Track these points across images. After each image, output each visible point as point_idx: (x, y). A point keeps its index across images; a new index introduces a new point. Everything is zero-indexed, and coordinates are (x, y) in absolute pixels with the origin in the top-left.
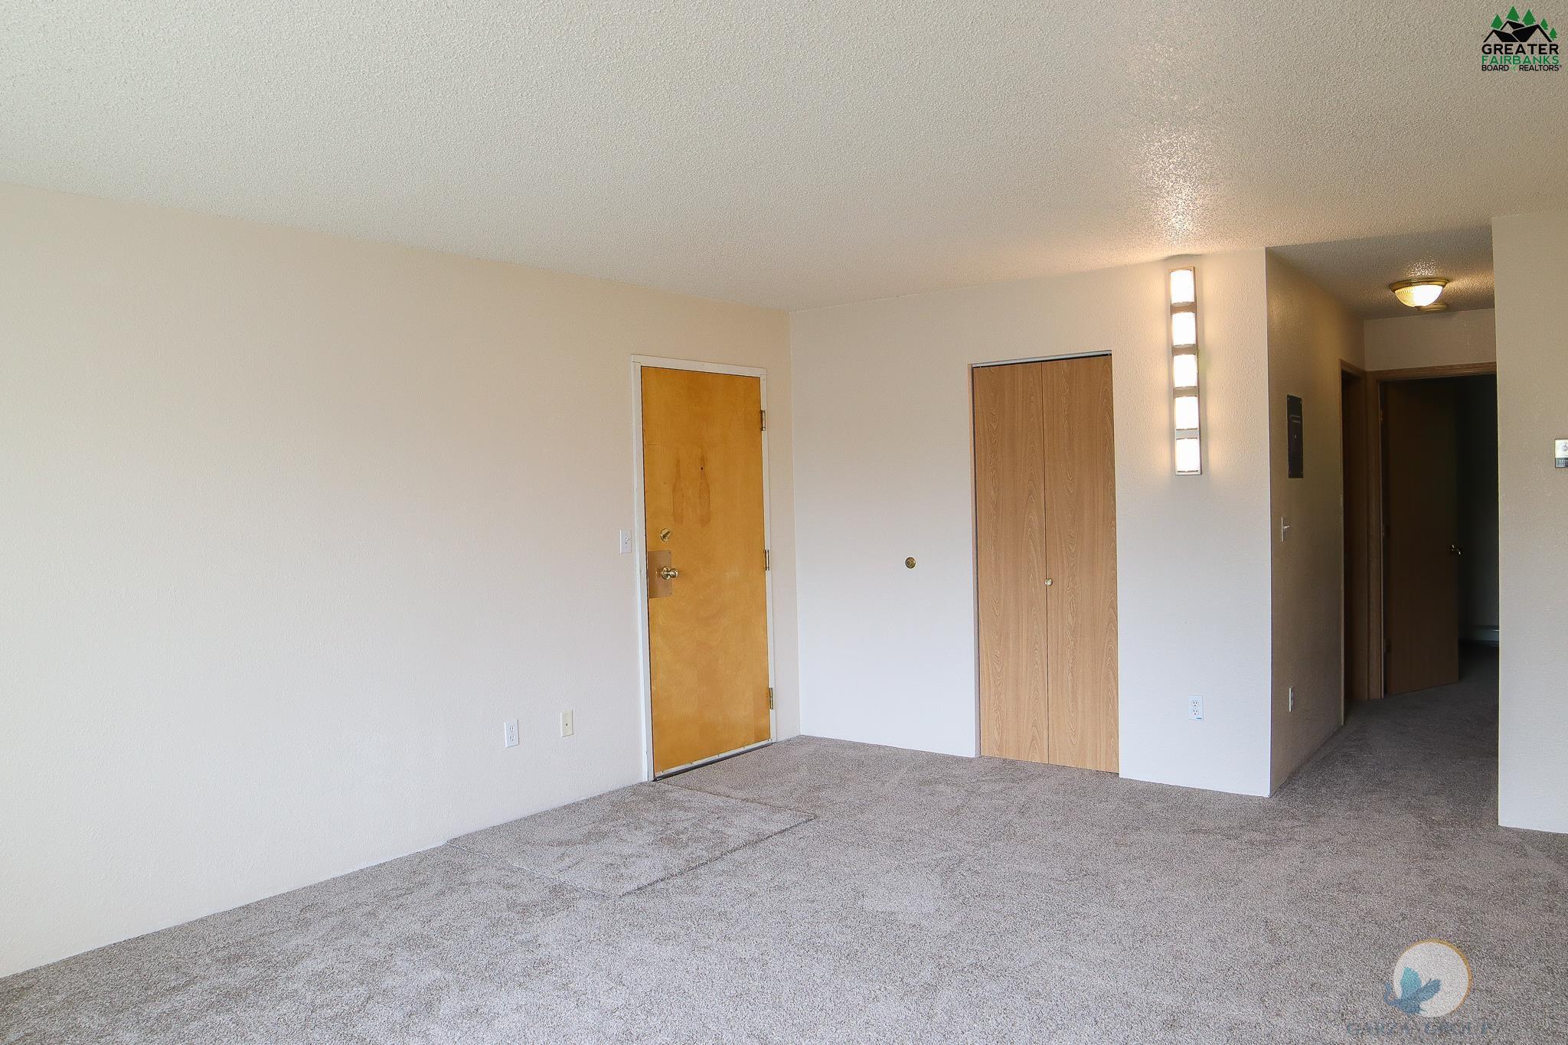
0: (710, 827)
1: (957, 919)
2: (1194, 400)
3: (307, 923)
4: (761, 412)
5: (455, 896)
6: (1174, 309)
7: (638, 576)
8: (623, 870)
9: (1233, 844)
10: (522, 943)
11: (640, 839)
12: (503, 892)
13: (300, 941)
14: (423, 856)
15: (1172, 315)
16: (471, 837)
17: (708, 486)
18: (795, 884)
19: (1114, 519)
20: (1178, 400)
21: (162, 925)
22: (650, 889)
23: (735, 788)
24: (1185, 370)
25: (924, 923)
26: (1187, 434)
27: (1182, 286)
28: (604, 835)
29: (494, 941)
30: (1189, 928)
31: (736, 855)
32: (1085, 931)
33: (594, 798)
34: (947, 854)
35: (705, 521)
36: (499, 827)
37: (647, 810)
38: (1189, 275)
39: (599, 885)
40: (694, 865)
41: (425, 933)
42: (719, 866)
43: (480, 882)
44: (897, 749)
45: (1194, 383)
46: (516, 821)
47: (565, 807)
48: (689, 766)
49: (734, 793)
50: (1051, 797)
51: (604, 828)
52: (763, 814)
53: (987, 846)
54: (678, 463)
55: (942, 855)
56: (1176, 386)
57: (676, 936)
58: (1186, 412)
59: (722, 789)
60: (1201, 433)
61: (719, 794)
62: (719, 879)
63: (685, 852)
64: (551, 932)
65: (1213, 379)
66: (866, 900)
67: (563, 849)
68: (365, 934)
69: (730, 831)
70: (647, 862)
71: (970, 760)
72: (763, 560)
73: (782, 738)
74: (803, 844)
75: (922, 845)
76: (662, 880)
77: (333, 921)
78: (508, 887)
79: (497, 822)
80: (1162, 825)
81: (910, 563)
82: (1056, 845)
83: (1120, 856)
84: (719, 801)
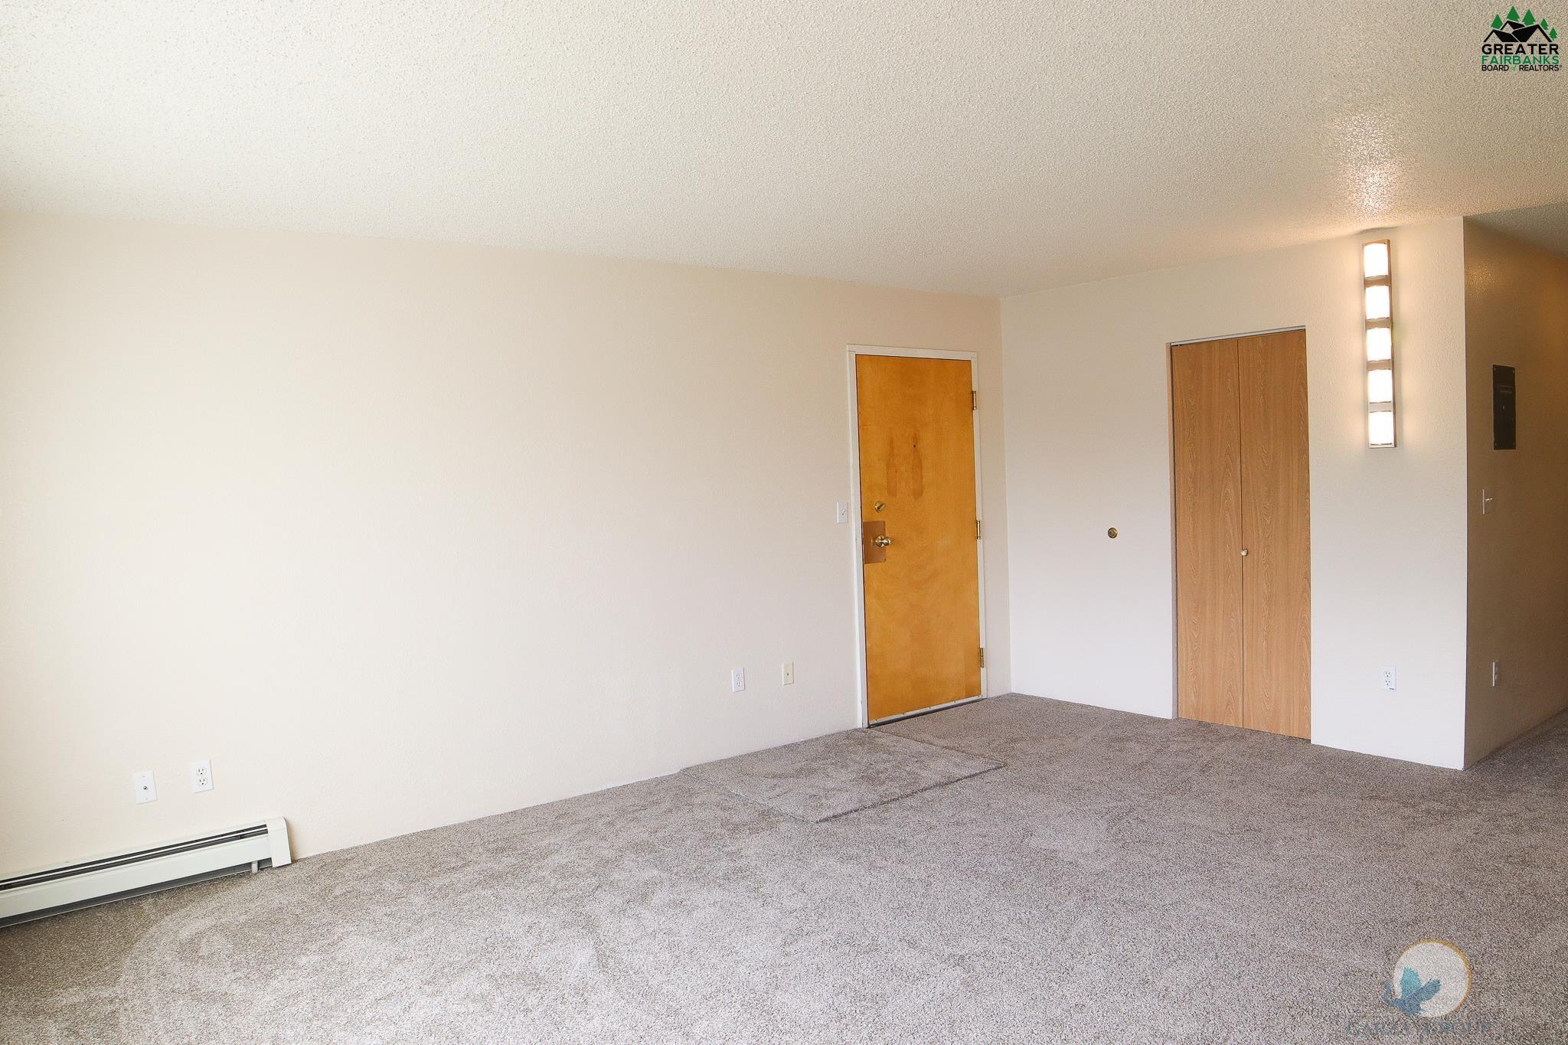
0: (907, 769)
1: (1113, 860)
2: (1389, 373)
3: (559, 827)
4: (972, 392)
5: (680, 814)
6: (1368, 283)
7: (854, 545)
8: (824, 801)
9: (1408, 812)
10: (728, 854)
11: (844, 775)
12: (720, 813)
13: (552, 841)
14: (659, 781)
15: (1365, 289)
16: (701, 768)
17: (921, 462)
18: (972, 821)
19: (1308, 491)
20: (1371, 373)
21: (450, 822)
22: (844, 817)
23: (939, 737)
24: (1379, 344)
25: (1081, 861)
26: (1381, 406)
27: (1375, 260)
28: (812, 772)
29: (705, 851)
30: (1336, 884)
31: (926, 794)
32: (1231, 879)
33: (812, 740)
34: (1120, 804)
35: (918, 493)
36: (725, 761)
37: (855, 753)
38: (1384, 247)
39: (800, 812)
40: (886, 800)
41: (651, 841)
42: (909, 802)
43: (703, 804)
44: (1099, 708)
45: (1388, 356)
46: (741, 756)
47: (785, 746)
48: (902, 716)
49: (936, 741)
50: (1236, 759)
51: (815, 765)
52: (958, 760)
53: (1160, 799)
54: (891, 442)
55: (1114, 804)
56: (1369, 360)
57: (858, 857)
58: (1380, 385)
59: (927, 737)
60: (1395, 406)
61: (923, 742)
62: (906, 813)
63: (881, 789)
64: (752, 847)
65: (1408, 352)
66: (1034, 838)
67: (776, 781)
68: (604, 838)
69: (924, 773)
70: (846, 796)
71: (1166, 721)
72: (974, 529)
73: (992, 695)
74: (988, 787)
75: (1098, 794)
76: (856, 811)
77: (579, 827)
78: (724, 809)
79: (725, 755)
80: (1340, 790)
81: (1112, 534)
82: (1227, 801)
83: (1288, 815)
84: (921, 747)
